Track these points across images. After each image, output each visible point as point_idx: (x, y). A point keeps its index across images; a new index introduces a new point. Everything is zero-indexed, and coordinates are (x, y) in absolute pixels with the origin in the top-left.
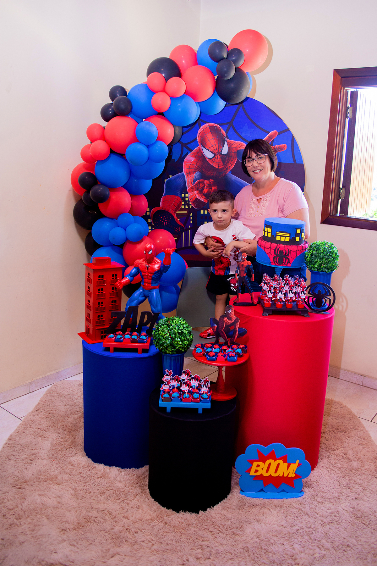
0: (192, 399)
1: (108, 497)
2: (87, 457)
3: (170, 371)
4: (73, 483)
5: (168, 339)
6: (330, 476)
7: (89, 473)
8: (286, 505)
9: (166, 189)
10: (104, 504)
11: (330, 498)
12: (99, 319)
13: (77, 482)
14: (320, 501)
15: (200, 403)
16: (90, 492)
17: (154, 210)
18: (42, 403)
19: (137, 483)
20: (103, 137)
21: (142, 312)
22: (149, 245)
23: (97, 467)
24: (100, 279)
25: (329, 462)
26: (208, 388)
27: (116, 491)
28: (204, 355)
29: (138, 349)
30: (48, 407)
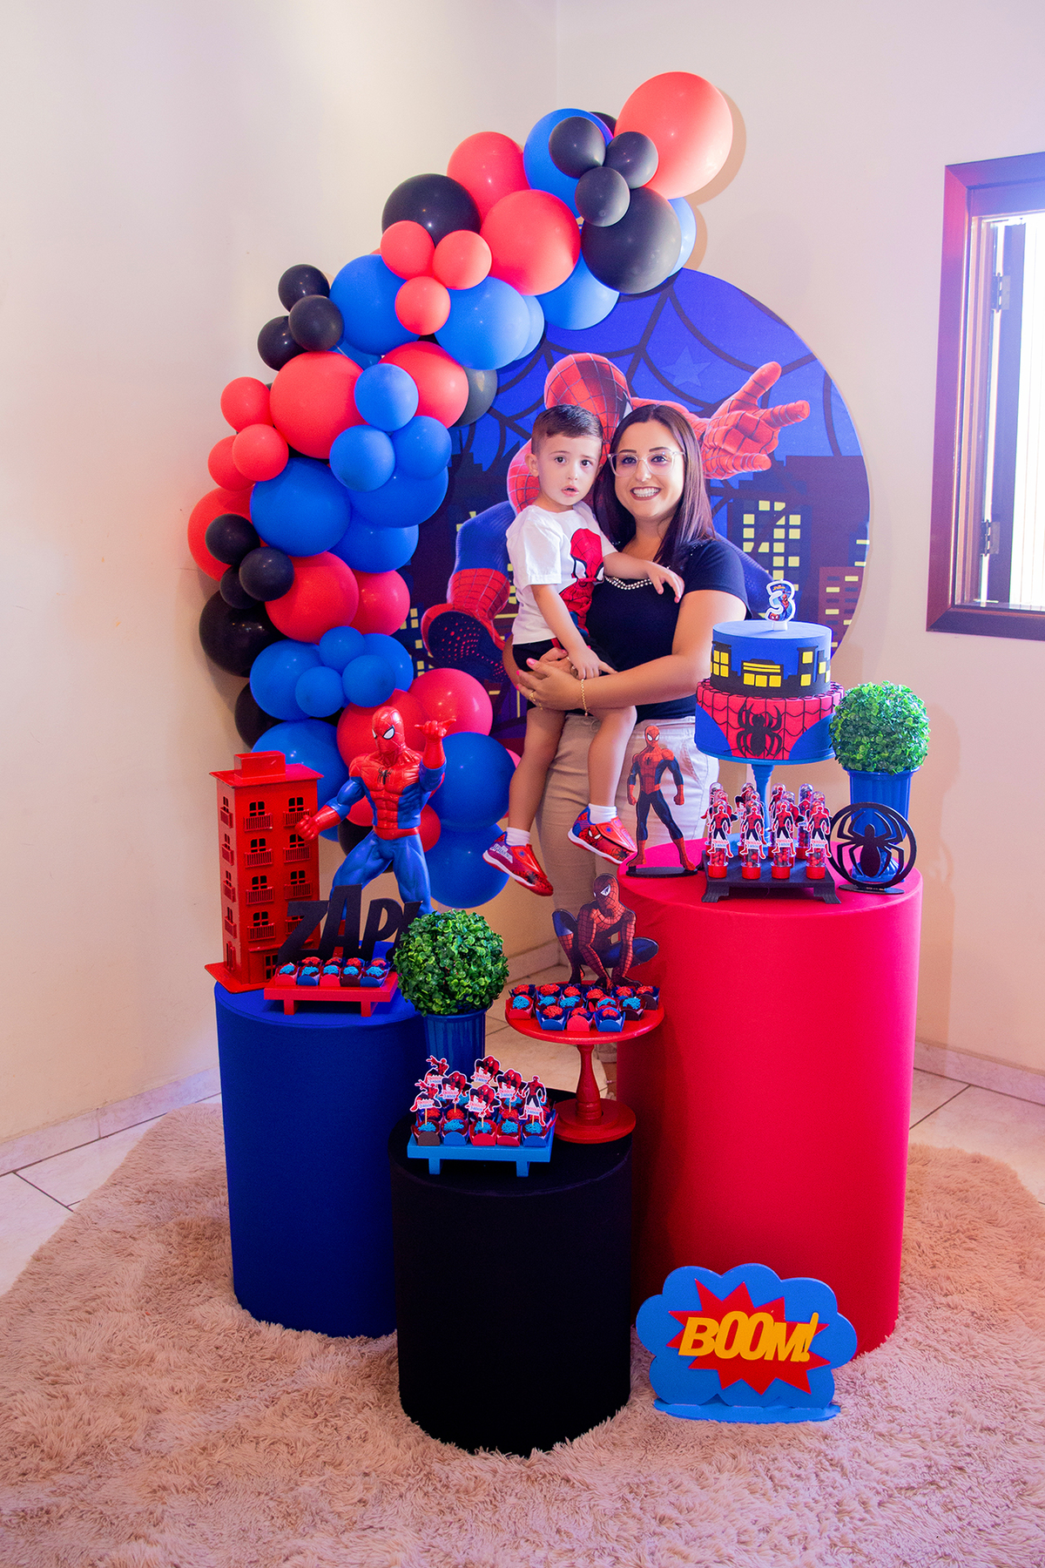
0: (498, 1136)
1: (287, 1410)
2: (239, 1306)
3: (440, 1062)
4: (196, 1373)
5: (433, 973)
6: (925, 1364)
7: (240, 1347)
8: (780, 1441)
9: (460, 551)
10: (274, 1427)
11: (912, 1425)
12: (258, 924)
13: (206, 1370)
14: (884, 1431)
15: (521, 1149)
16: (240, 1396)
17: (431, 612)
18: (130, 1164)
19: (370, 1376)
20: (266, 416)
21: (371, 902)
22: (386, 715)
23: (263, 1332)
24: (254, 814)
25: (927, 1327)
26: (543, 1106)
27: (310, 1395)
28: (533, 1014)
29: (360, 1003)
30: (147, 1175)
